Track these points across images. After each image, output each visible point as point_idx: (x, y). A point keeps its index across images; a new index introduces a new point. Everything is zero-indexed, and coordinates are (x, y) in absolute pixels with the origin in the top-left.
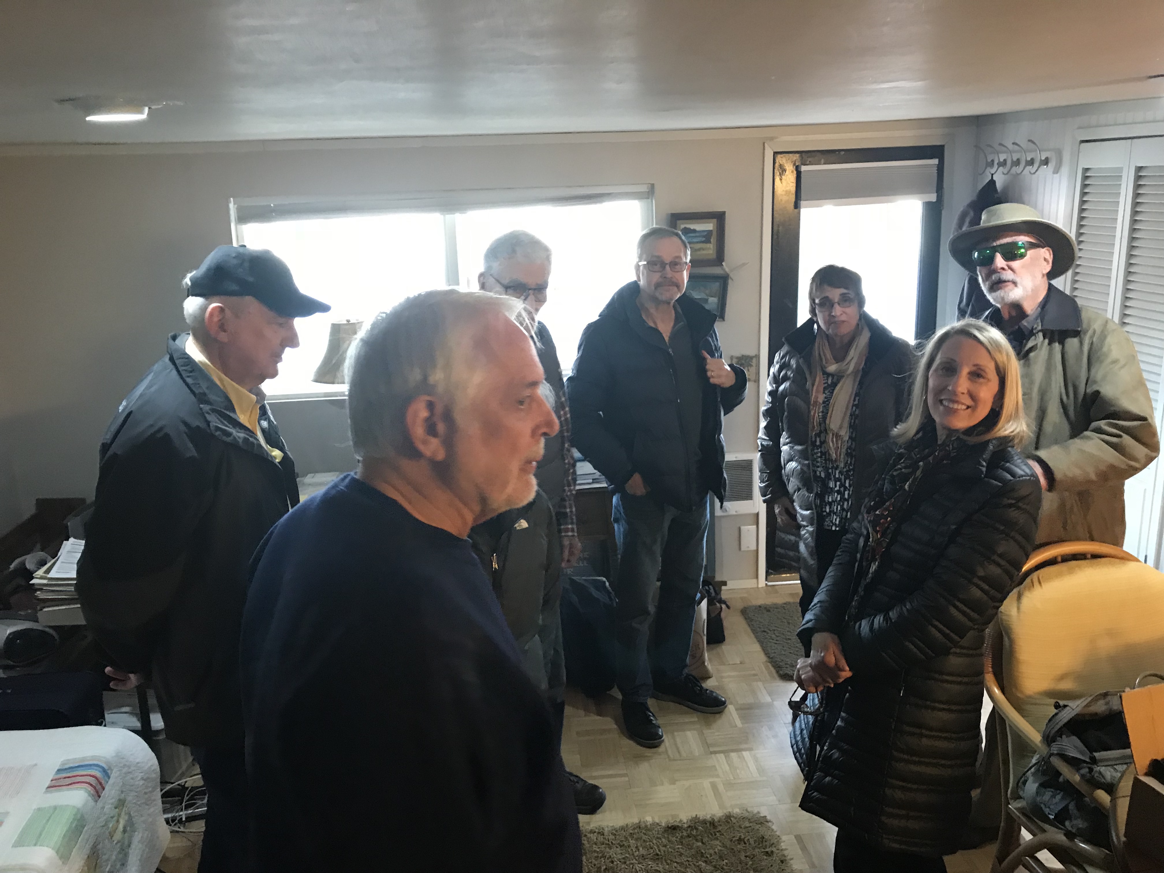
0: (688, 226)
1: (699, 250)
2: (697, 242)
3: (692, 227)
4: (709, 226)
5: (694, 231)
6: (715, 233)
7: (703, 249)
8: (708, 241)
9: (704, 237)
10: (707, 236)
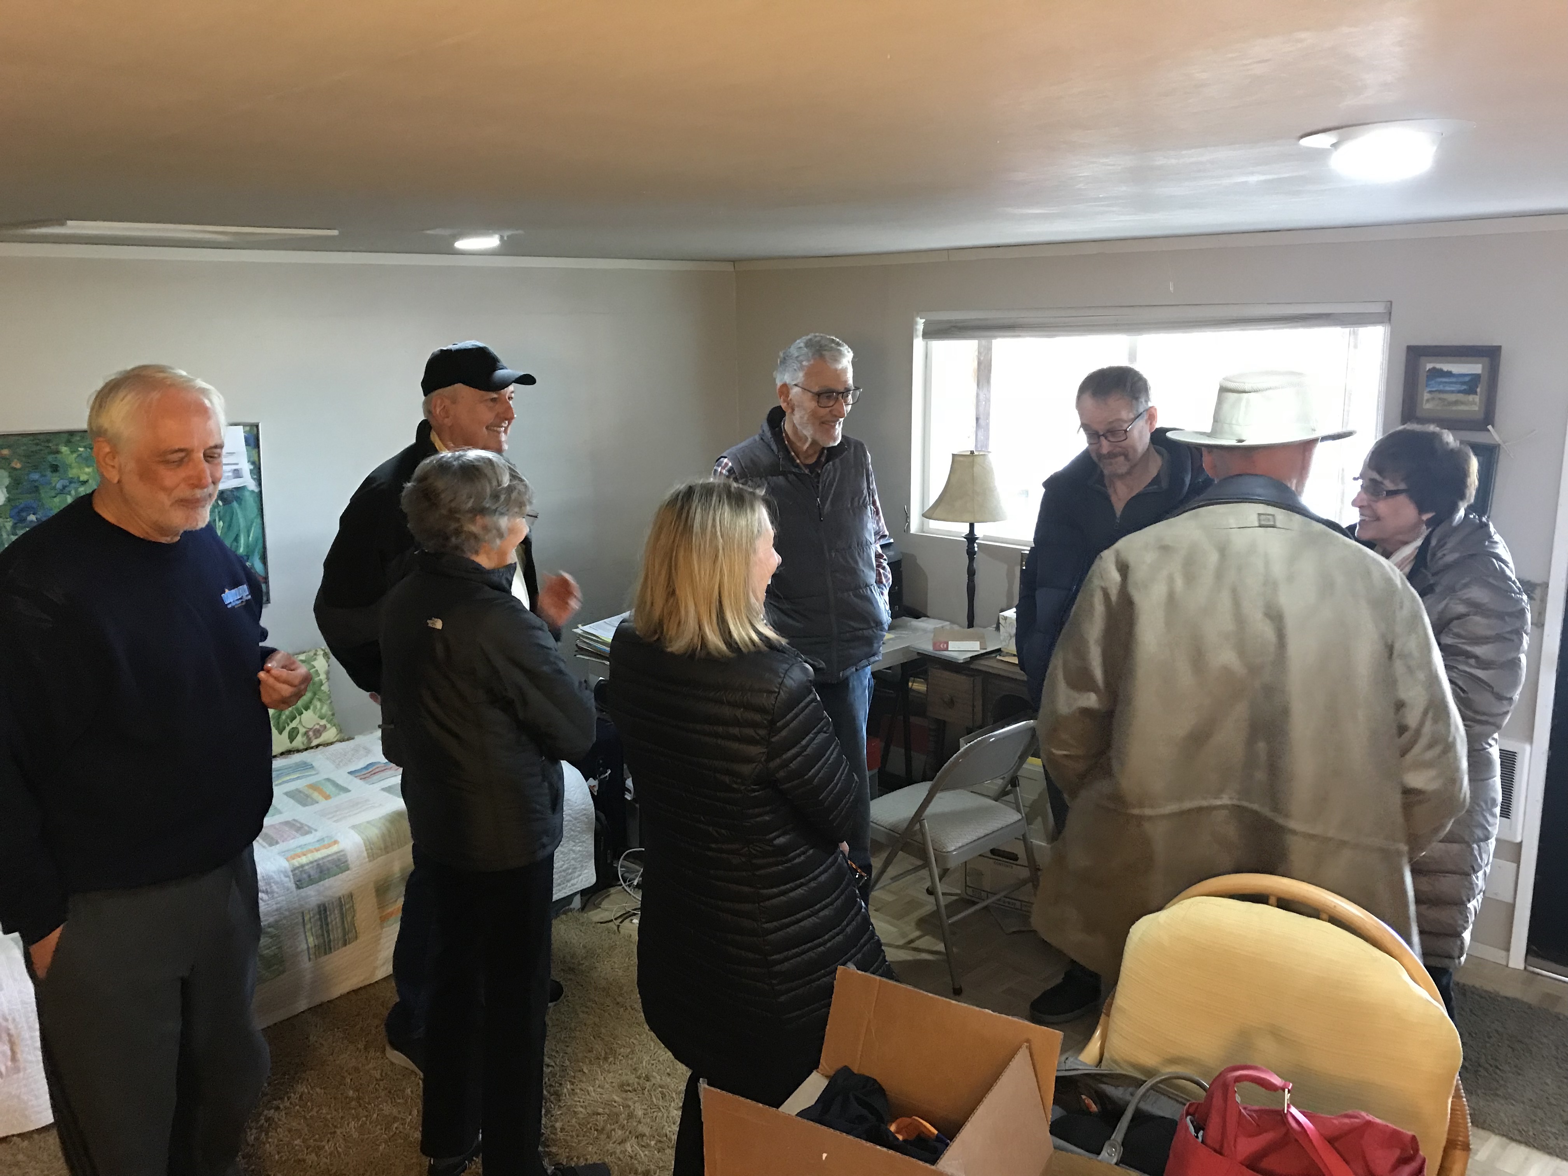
0: (1438, 366)
1: (1456, 403)
2: (1452, 392)
3: (1446, 367)
4: (1475, 368)
5: (1449, 374)
6: (1484, 380)
7: (1462, 403)
8: (1472, 391)
9: (1463, 383)
10: (1471, 384)
